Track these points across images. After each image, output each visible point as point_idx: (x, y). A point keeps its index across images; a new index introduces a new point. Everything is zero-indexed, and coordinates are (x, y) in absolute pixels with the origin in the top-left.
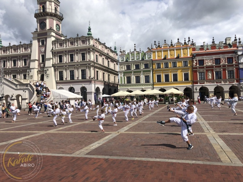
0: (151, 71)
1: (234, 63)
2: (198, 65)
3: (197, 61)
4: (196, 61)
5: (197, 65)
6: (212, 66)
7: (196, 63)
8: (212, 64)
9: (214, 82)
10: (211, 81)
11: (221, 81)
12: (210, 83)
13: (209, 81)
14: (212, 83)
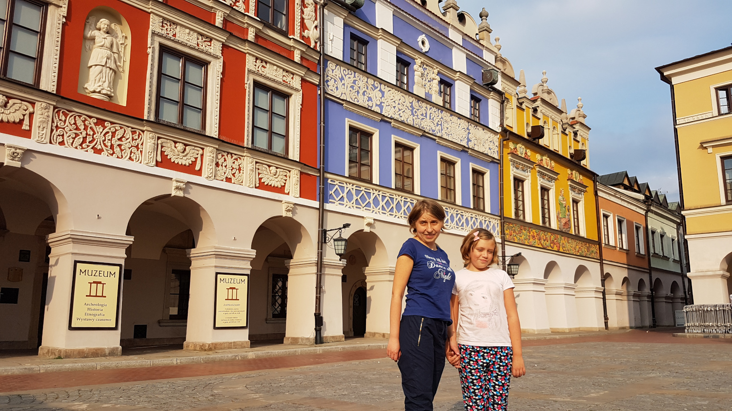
1: (297, 38)
9: (137, 147)
10: (112, 123)
11: (203, 149)
12: (99, 147)
13: (95, 121)
14: (117, 150)
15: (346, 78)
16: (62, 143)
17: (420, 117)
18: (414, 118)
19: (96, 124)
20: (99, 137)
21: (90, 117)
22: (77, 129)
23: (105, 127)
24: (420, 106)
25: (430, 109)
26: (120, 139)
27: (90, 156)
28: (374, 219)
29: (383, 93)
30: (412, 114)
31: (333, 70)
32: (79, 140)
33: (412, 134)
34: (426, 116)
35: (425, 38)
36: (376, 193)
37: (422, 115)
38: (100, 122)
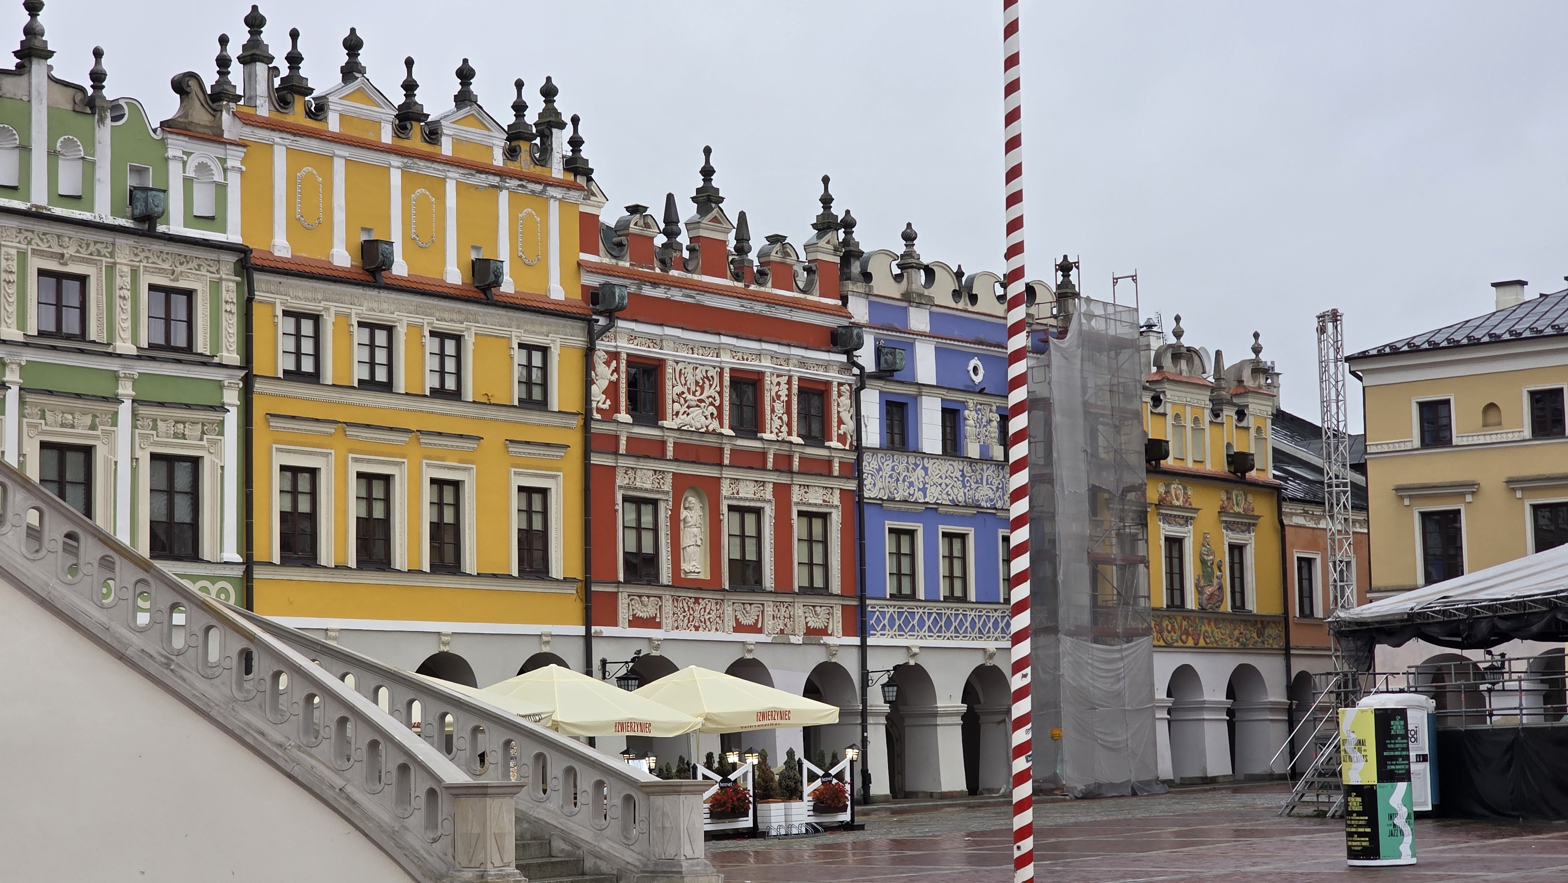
0: (232, 397)
1: (835, 444)
2: (624, 417)
3: (617, 370)
4: (608, 363)
5: (615, 408)
6: (711, 440)
7: (612, 390)
8: (714, 425)
9: (720, 617)
10: (703, 599)
11: (763, 605)
12: (697, 624)
13: (693, 600)
14: (708, 623)
15: (884, 467)
16: (677, 628)
17: (974, 486)
18: (966, 491)
19: (694, 603)
20: (697, 614)
21: (690, 598)
22: (685, 611)
23: (699, 604)
24: (973, 471)
25: (988, 469)
26: (709, 613)
27: (692, 635)
28: (921, 648)
29: (925, 469)
30: (964, 486)
31: (869, 463)
32: (686, 621)
33: (963, 516)
34: (982, 483)
35: (979, 363)
36: (921, 611)
37: (977, 482)
38: (697, 601)
